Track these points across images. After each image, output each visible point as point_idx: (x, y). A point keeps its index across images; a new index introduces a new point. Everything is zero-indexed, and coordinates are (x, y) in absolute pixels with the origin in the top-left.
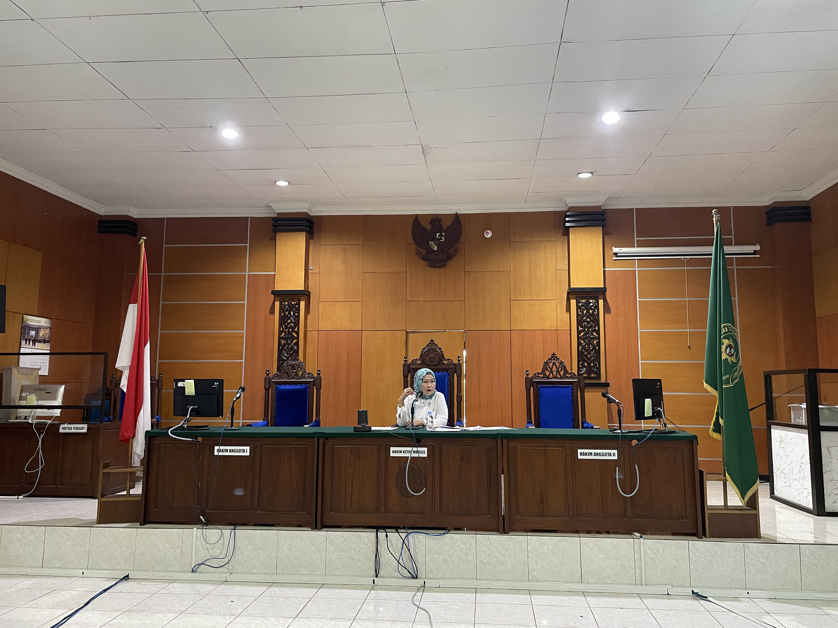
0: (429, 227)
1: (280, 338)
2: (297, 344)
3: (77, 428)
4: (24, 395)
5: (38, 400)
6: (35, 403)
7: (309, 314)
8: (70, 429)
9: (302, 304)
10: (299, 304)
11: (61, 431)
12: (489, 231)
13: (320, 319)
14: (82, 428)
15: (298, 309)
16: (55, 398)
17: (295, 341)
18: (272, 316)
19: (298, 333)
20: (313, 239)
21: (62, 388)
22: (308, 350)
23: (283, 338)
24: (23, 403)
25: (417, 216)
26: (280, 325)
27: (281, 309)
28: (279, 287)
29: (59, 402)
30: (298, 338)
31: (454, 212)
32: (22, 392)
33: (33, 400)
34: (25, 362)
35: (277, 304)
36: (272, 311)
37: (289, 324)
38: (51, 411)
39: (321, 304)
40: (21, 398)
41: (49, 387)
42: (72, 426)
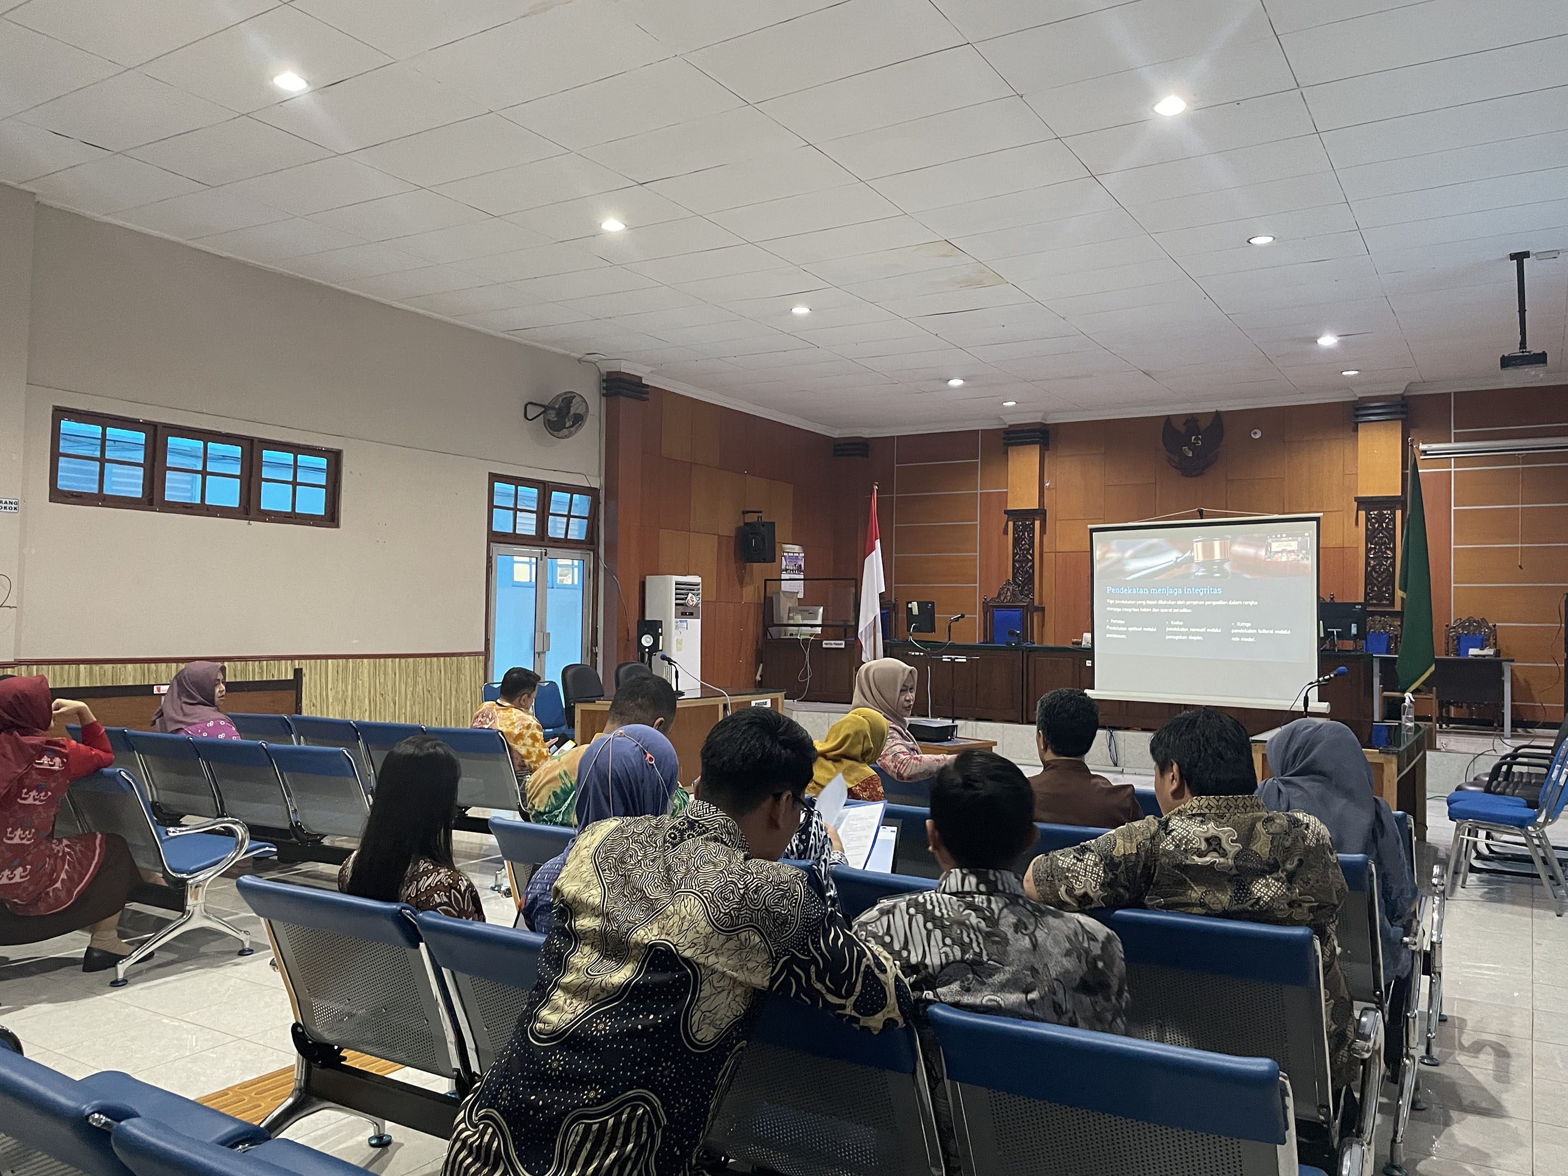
0: (1183, 429)
1: (1014, 561)
2: (1032, 567)
3: (837, 644)
4: (791, 615)
5: (803, 619)
6: (801, 622)
7: (1045, 533)
8: (831, 644)
9: (1037, 523)
10: (1033, 524)
11: (824, 646)
12: (1256, 430)
13: (1058, 539)
14: (841, 644)
15: (1033, 529)
16: (816, 618)
17: (1030, 564)
18: (1005, 536)
19: (1033, 555)
20: (1048, 450)
21: (821, 610)
22: (1046, 574)
23: (1017, 561)
24: (791, 622)
25: (1168, 417)
26: (1014, 547)
27: (1015, 529)
28: (1011, 507)
29: (819, 622)
30: (1033, 561)
31: (1214, 410)
32: (789, 613)
33: (799, 619)
34: (785, 586)
35: (1011, 524)
36: (1006, 532)
37: (1023, 545)
38: (814, 629)
39: (1058, 524)
40: (789, 618)
41: (811, 609)
42: (833, 642)
